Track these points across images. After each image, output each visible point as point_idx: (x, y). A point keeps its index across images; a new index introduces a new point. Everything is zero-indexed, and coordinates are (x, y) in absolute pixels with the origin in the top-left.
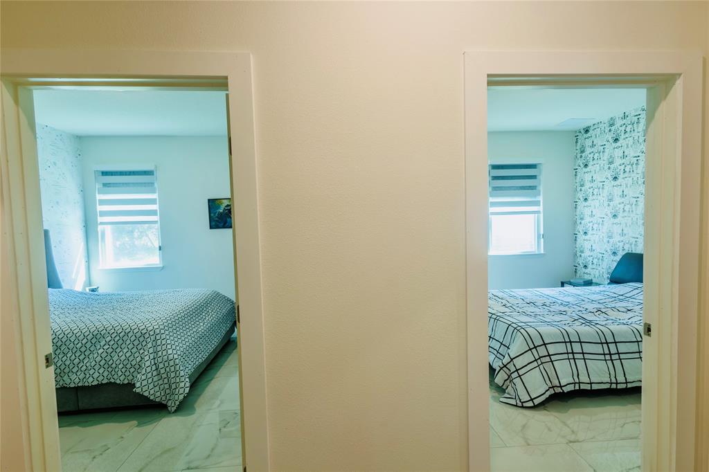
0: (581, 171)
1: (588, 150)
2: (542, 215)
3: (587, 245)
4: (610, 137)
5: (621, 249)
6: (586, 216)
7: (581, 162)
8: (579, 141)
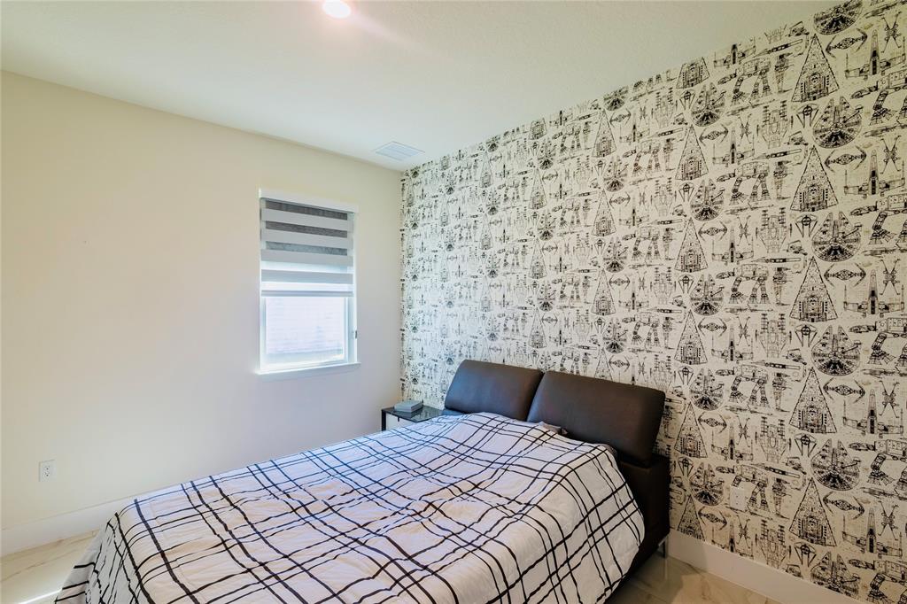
0: (410, 232)
1: (418, 203)
2: (354, 299)
3: (416, 348)
4: (443, 184)
5: (457, 353)
6: (415, 302)
7: (408, 219)
8: (406, 187)
